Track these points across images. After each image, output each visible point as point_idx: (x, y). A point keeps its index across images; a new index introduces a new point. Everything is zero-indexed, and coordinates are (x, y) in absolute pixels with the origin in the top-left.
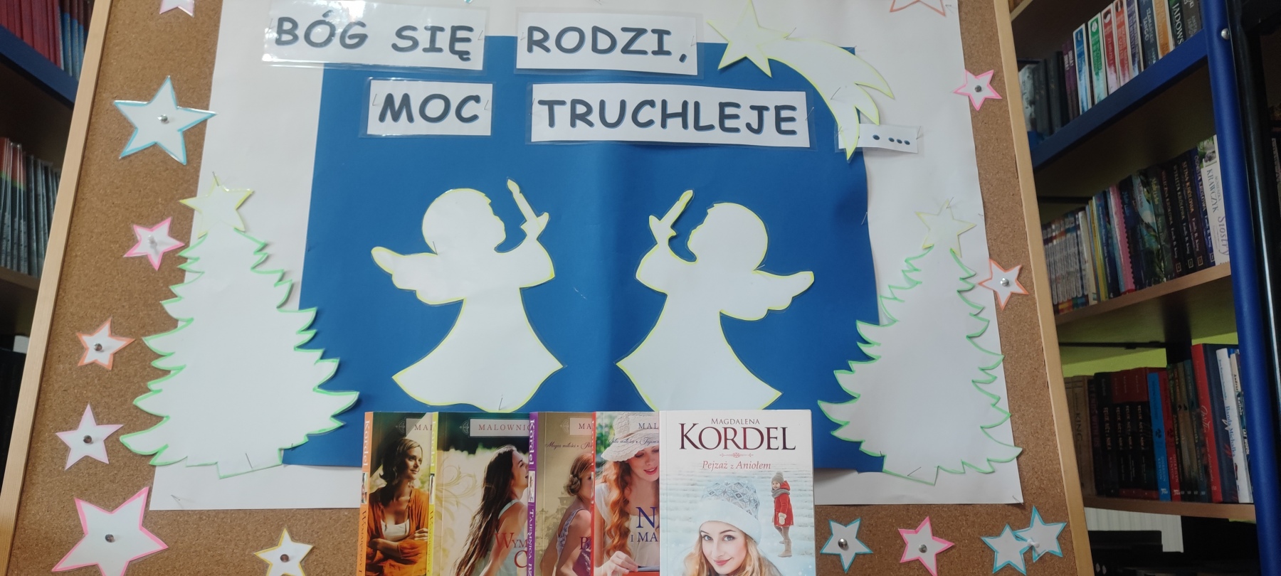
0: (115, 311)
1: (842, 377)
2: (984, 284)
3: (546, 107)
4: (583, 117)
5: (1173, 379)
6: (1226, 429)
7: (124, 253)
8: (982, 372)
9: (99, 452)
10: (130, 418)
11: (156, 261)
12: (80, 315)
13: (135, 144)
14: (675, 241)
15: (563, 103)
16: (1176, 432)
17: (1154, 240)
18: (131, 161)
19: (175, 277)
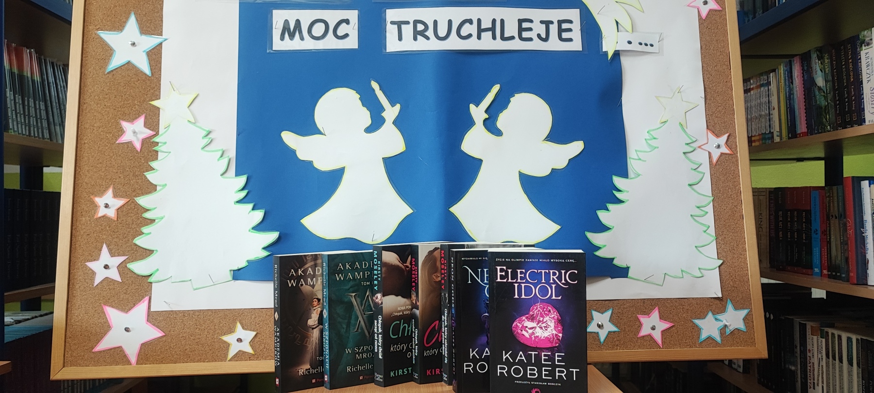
0: (114, 180)
1: (602, 215)
2: (702, 147)
3: (396, 26)
4: (422, 34)
5: (829, 197)
6: (863, 235)
7: (116, 140)
8: (698, 209)
9: (114, 274)
10: (132, 252)
11: (138, 146)
12: (92, 184)
13: (116, 62)
14: (487, 122)
15: (407, 23)
16: (828, 233)
17: (823, 99)
18: (113, 75)
19: (151, 156)
